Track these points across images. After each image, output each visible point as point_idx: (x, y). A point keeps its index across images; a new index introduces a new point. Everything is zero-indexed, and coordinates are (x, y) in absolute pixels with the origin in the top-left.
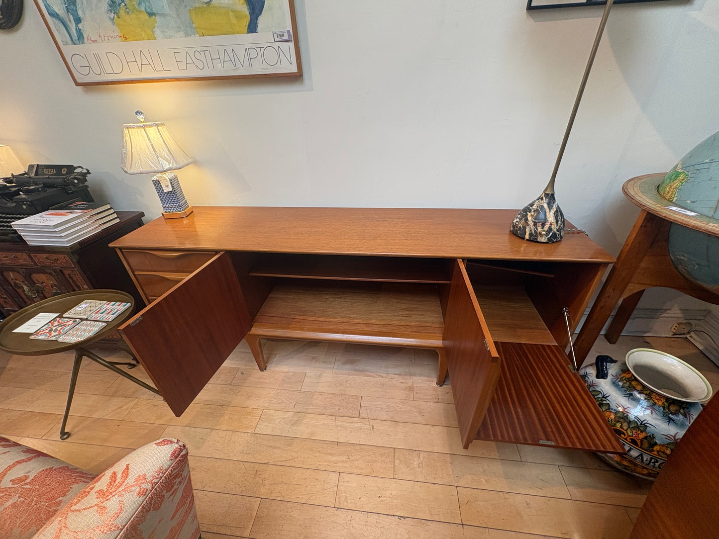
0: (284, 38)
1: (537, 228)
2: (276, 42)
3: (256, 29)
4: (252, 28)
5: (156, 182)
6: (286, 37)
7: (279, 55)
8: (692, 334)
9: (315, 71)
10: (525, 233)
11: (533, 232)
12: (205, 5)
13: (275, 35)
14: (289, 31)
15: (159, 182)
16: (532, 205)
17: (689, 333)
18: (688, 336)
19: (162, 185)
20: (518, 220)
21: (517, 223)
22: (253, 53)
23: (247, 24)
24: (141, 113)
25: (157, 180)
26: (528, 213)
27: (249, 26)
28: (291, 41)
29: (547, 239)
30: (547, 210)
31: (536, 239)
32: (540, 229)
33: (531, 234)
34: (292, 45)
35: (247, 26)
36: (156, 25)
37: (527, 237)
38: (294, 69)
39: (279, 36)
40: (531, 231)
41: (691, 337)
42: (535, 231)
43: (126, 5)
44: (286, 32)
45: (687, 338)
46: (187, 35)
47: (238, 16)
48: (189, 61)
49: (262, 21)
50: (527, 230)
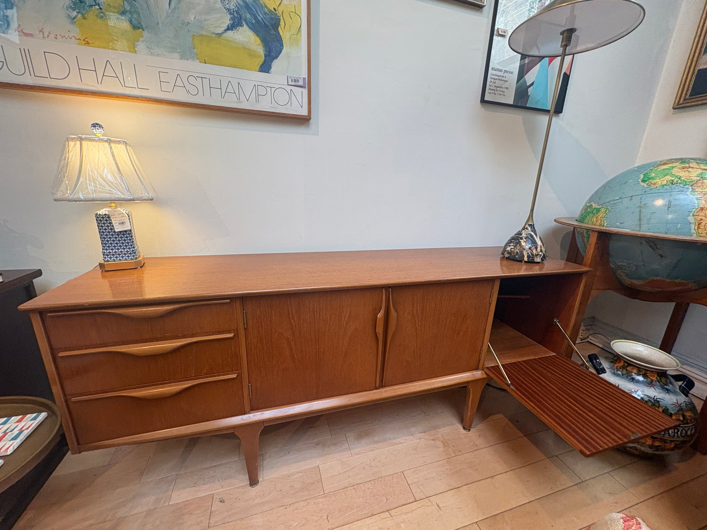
0: (298, 84)
1: (532, 251)
2: (290, 85)
3: (269, 70)
4: (265, 68)
5: (103, 218)
6: (301, 83)
7: (290, 98)
8: (590, 337)
9: (322, 118)
10: (524, 256)
11: (530, 254)
12: (214, 36)
13: (290, 80)
14: (304, 79)
15: (109, 217)
16: (520, 233)
17: (588, 337)
18: (588, 340)
19: (113, 222)
20: (513, 247)
21: (512, 250)
22: (262, 91)
23: (261, 63)
24: (100, 126)
25: (105, 215)
26: (520, 240)
27: (262, 65)
28: (305, 87)
29: (540, 259)
30: (535, 236)
31: (534, 260)
32: (534, 251)
33: (529, 257)
34: (305, 91)
35: (259, 66)
36: (141, 39)
37: (526, 259)
38: (304, 112)
39: (293, 81)
40: (528, 253)
41: (590, 339)
42: (532, 254)
43: (101, 9)
44: (302, 79)
45: (588, 341)
46: (183, 57)
47: (251, 54)
48: (179, 83)
49: (276, 65)
50: (524, 254)
